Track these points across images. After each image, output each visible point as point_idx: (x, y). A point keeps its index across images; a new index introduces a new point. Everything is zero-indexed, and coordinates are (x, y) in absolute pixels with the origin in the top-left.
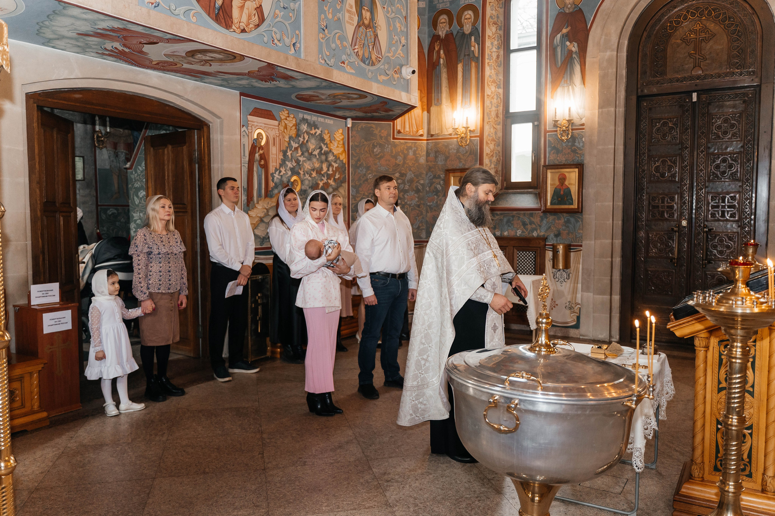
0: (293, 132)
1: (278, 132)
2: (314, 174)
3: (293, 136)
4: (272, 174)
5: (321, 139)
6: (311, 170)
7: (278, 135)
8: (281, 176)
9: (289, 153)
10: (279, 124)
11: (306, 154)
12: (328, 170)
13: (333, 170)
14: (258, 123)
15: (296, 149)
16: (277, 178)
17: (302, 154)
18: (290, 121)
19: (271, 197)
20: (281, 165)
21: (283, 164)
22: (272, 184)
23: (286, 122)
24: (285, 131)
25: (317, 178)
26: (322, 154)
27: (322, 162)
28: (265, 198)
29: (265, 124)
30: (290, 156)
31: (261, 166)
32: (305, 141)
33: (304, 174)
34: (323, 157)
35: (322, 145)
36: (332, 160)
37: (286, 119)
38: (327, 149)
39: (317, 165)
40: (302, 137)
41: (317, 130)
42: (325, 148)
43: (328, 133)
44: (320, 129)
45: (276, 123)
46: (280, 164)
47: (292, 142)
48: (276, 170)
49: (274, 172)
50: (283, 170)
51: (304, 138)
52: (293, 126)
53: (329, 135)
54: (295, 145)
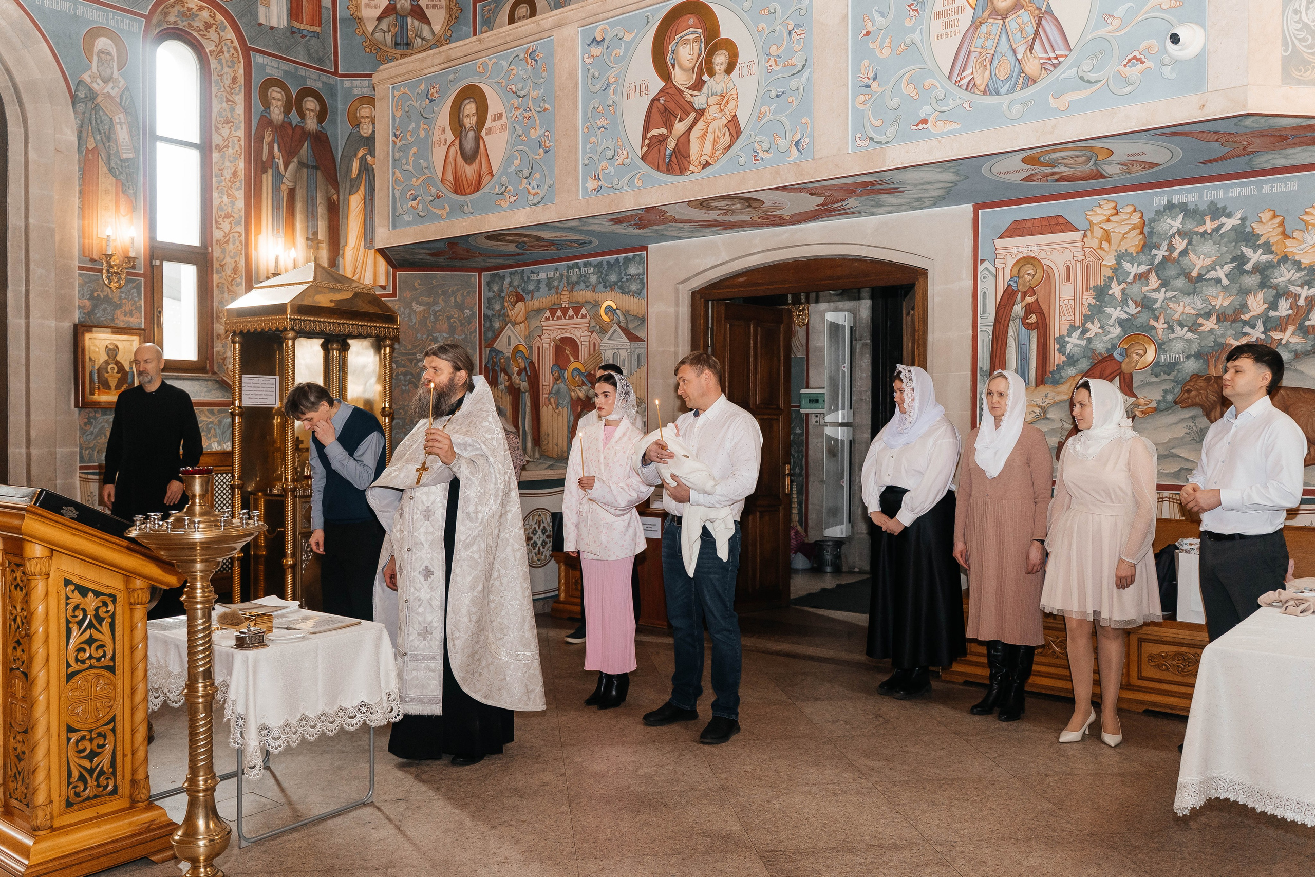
0: (1133, 242)
1: (1082, 253)
2: (1210, 324)
3: (1132, 250)
4: (1061, 337)
5: (1244, 236)
6: (1198, 316)
7: (1080, 259)
8: (1089, 340)
9: (1116, 290)
10: (1085, 236)
11: (1180, 282)
12: (1273, 306)
13: (1294, 306)
14: (1022, 247)
15: (1142, 277)
16: (1075, 345)
17: (1165, 284)
18: (1120, 223)
19: (1056, 383)
20: (1086, 318)
21: (1096, 312)
22: (1056, 358)
23: (1107, 226)
24: (1105, 245)
25: (1220, 332)
26: (1244, 272)
27: (1245, 292)
28: (1037, 385)
29: (1040, 245)
30: (1118, 295)
31: (1029, 326)
32: (1176, 254)
33: (1171, 328)
34: (1252, 281)
35: (1248, 252)
36: (1291, 282)
37: (1108, 221)
38: (1265, 258)
39: (1222, 301)
40: (1165, 246)
41: (1223, 220)
42: (1255, 257)
43: (1275, 216)
44: (1239, 215)
45: (1078, 235)
46: (1085, 316)
47: (1127, 266)
48: (1073, 328)
49: (1065, 333)
50: (1094, 328)
51: (1171, 248)
52: (1133, 228)
53: (1278, 220)
54: (1133, 269)
